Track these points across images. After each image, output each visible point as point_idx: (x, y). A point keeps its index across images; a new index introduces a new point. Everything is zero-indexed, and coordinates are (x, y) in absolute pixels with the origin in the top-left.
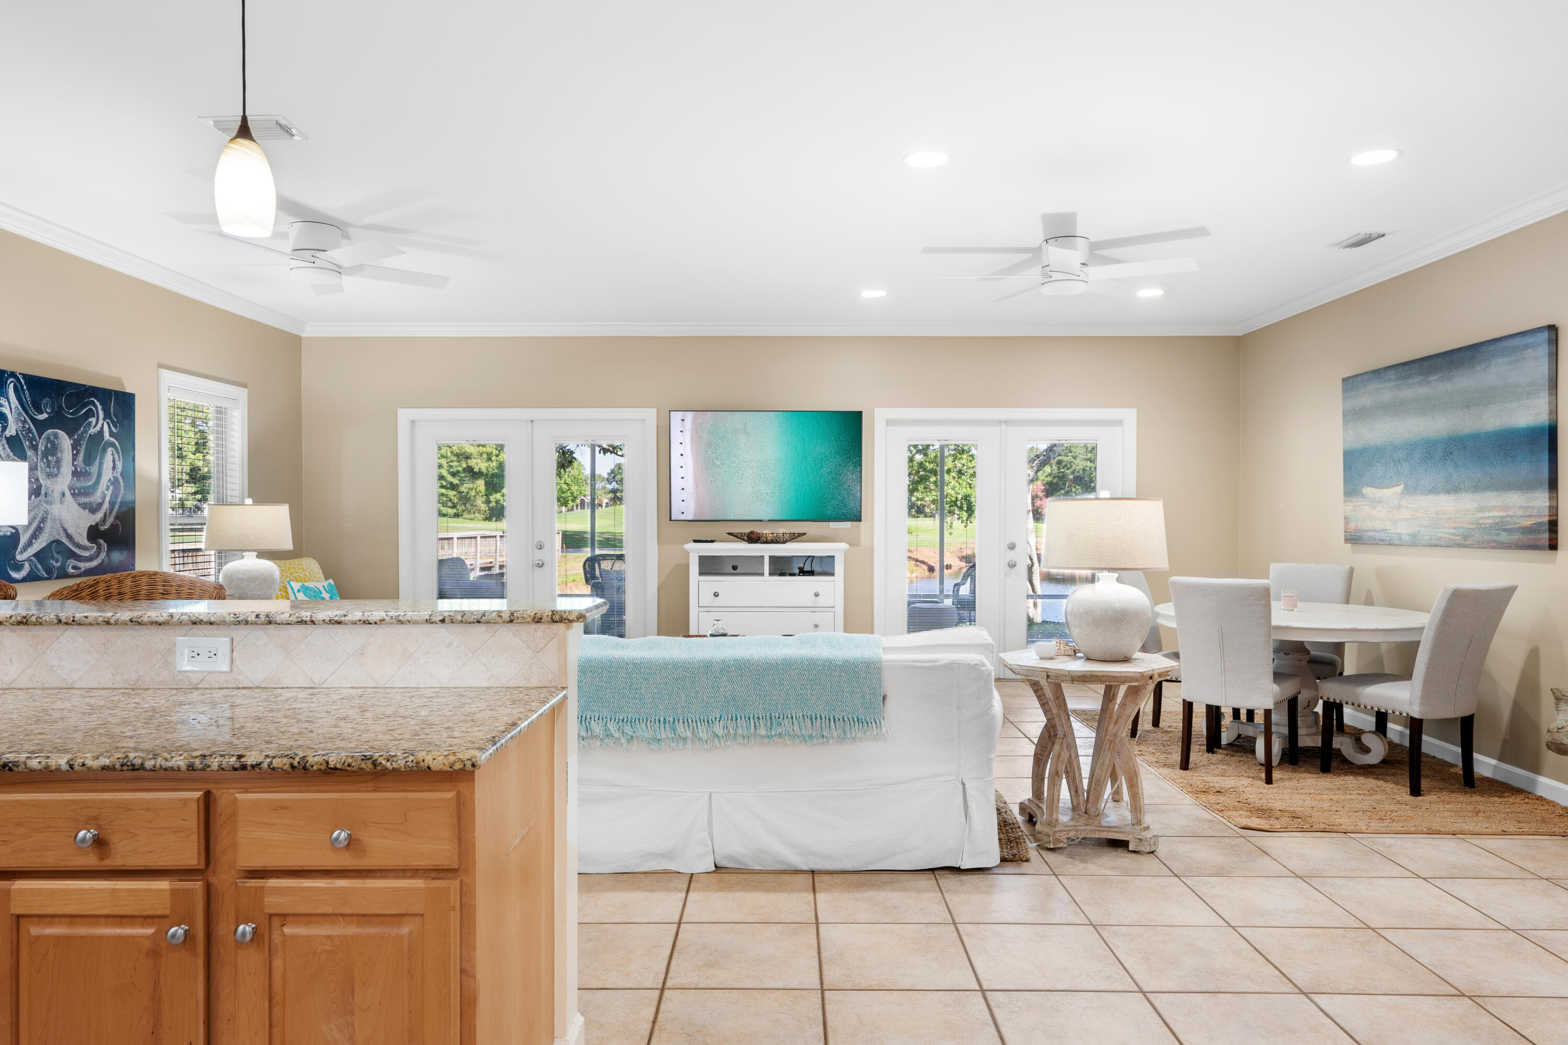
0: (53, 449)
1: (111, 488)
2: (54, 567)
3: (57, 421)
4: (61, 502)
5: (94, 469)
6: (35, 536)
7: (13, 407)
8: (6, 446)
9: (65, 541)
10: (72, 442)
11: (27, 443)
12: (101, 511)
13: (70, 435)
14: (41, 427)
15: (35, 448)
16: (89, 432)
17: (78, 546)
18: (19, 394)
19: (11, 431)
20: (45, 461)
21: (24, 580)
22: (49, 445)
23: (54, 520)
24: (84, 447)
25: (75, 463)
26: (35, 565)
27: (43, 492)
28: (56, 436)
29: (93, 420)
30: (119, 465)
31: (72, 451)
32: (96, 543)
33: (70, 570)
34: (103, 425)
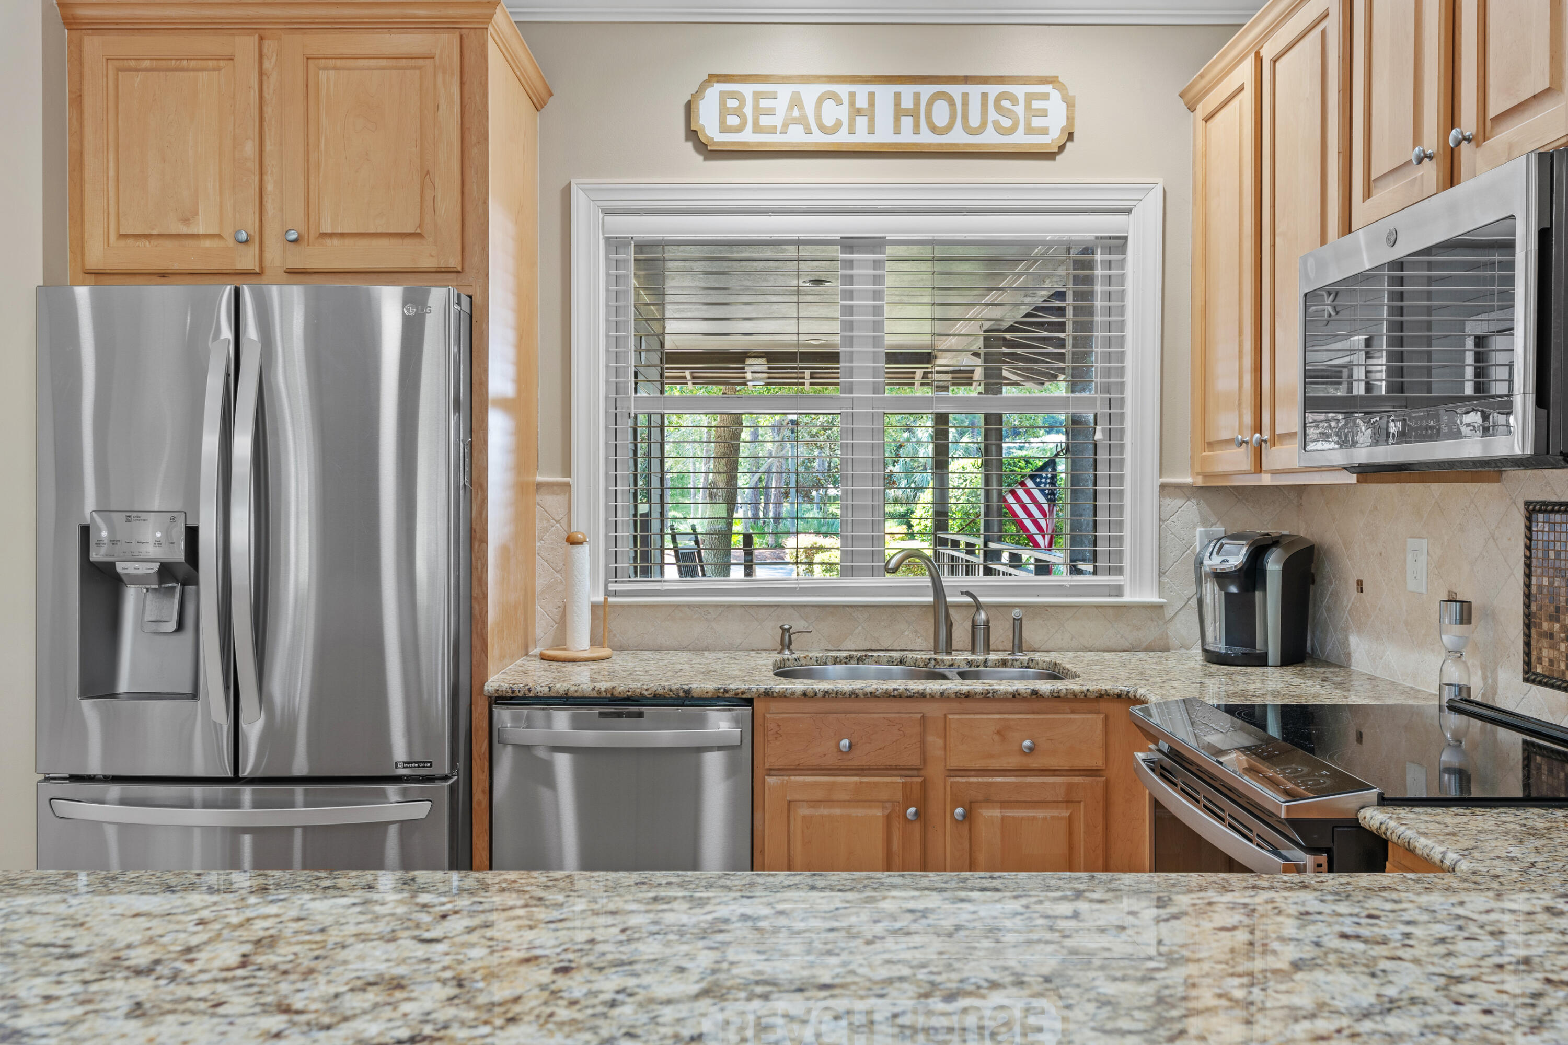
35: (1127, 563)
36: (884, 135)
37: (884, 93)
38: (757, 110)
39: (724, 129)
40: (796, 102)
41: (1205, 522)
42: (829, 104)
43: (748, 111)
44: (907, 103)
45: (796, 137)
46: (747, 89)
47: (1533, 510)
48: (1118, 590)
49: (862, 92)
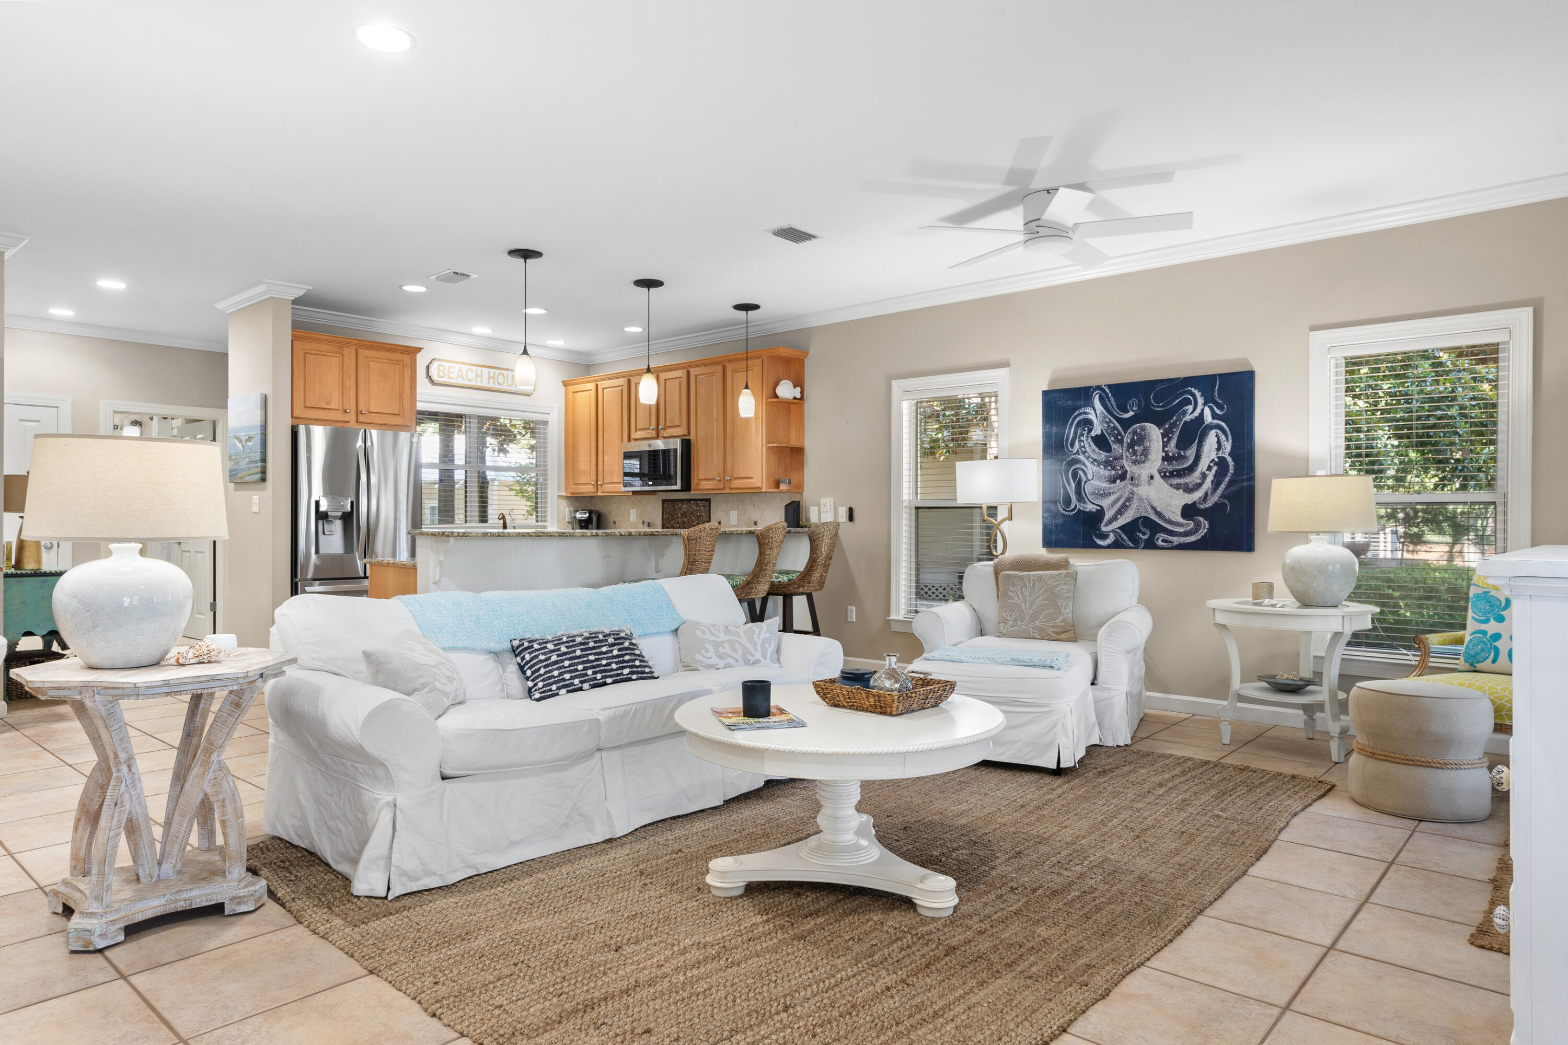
0: (1140, 439)
1: (1215, 468)
2: (1141, 539)
3: (1146, 415)
4: (1149, 484)
5: (1191, 452)
6: (1120, 512)
7: (1098, 413)
8: (1092, 444)
9: (1153, 517)
10: (1162, 431)
11: (1112, 438)
12: (1200, 490)
13: (1159, 425)
14: (1126, 424)
15: (1120, 442)
16: (1184, 419)
17: (1170, 522)
18: (1104, 401)
19: (1097, 431)
20: (1130, 451)
21: (1109, 547)
22: (1135, 437)
23: (1141, 499)
24: (1177, 434)
25: (1166, 449)
26: (1120, 536)
27: (1128, 476)
28: (1143, 429)
29: (1190, 408)
30: (1228, 446)
31: (1163, 439)
32: (1193, 521)
33: (1160, 543)
34: (1203, 410)
35: (549, 518)
36: (485, 384)
37: (486, 370)
38: (449, 372)
39: (439, 376)
40: (460, 370)
41: (569, 507)
42: (470, 372)
43: (446, 371)
44: (492, 375)
45: (460, 381)
46: (446, 364)
47: (664, 501)
48: (545, 527)
49: (479, 369)
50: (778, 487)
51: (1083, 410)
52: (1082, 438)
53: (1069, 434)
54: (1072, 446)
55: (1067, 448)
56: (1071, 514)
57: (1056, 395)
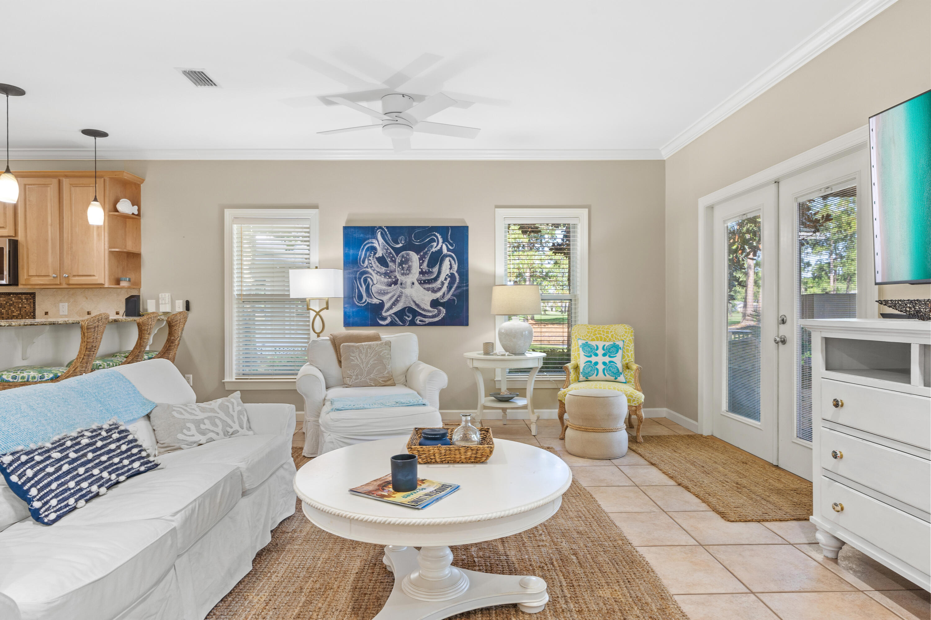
0: (406, 261)
1: (449, 279)
2: (407, 320)
3: (409, 247)
4: (412, 287)
5: (435, 270)
6: (394, 304)
7: (380, 243)
8: (376, 262)
9: (414, 307)
10: (419, 256)
11: (389, 259)
12: (441, 292)
13: (417, 253)
14: (398, 251)
15: (394, 262)
16: (432, 251)
17: (424, 310)
18: (384, 236)
19: (379, 254)
20: (400, 267)
21: (387, 325)
22: (403, 259)
23: (407, 296)
24: (428, 258)
25: (421, 267)
26: (394, 319)
27: (399, 282)
28: (408, 255)
29: (435, 244)
30: (455, 267)
31: (419, 261)
32: (437, 309)
33: (418, 322)
34: (442, 246)
50: (119, 284)
51: (370, 240)
52: (370, 258)
53: (361, 255)
54: (364, 262)
55: (360, 264)
56: (363, 305)
57: (352, 230)
